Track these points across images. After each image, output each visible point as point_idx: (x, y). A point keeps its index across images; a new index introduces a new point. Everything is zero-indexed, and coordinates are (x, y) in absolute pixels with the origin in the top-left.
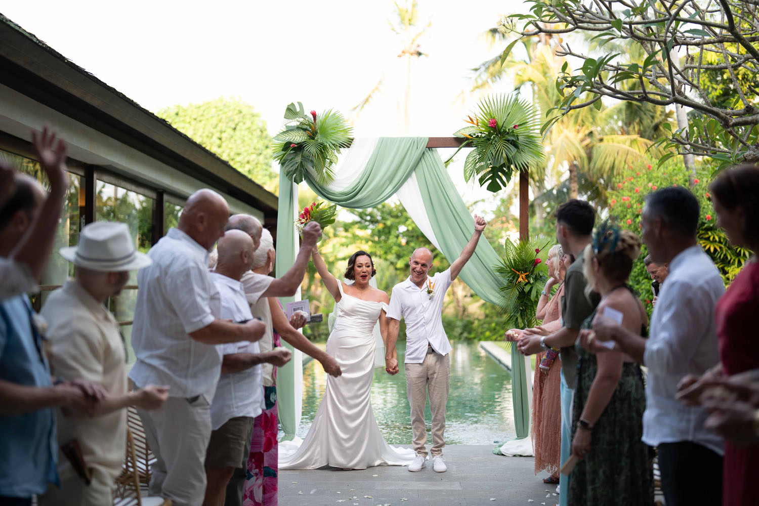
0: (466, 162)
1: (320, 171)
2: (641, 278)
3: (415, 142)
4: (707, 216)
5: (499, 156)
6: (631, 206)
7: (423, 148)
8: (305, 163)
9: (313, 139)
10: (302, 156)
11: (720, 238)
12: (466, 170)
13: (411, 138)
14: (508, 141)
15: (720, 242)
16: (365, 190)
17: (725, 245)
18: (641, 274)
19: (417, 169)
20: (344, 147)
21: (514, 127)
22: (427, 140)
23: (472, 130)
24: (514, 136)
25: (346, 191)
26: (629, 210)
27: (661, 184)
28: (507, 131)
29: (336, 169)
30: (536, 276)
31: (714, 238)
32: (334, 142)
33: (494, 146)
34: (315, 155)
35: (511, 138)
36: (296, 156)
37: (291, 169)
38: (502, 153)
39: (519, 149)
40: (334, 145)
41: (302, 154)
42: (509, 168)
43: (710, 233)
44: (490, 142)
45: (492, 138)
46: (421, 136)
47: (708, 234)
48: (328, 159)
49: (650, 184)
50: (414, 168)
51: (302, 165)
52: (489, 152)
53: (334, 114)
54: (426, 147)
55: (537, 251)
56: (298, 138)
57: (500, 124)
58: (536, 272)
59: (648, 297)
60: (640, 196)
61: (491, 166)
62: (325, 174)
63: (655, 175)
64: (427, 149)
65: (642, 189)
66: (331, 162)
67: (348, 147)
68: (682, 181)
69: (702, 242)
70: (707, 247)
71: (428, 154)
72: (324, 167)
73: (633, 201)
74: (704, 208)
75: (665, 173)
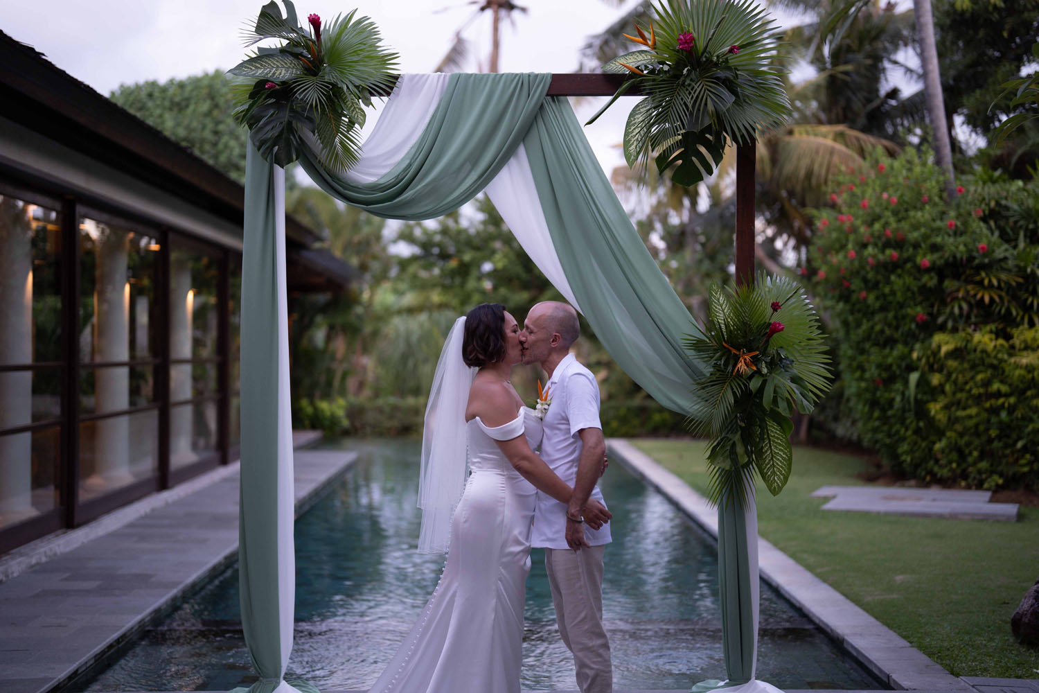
0: (628, 124)
1: (328, 143)
2: (867, 345)
3: (524, 82)
4: (980, 245)
5: (699, 110)
6: (854, 230)
7: (540, 96)
8: (299, 125)
9: (315, 74)
10: (292, 110)
11: (999, 281)
12: (630, 140)
13: (517, 75)
14: (718, 78)
15: (999, 288)
16: (420, 182)
17: (1007, 293)
18: (867, 337)
19: (527, 140)
20: (381, 95)
21: (731, 51)
22: (549, 80)
23: (640, 58)
24: (729, 68)
25: (382, 181)
26: (852, 237)
27: (902, 196)
28: (715, 59)
29: (362, 135)
30: (773, 358)
31: (990, 281)
32: (358, 82)
33: (690, 89)
34: (316, 105)
35: (722, 74)
36: (278, 109)
37: (269, 135)
38: (706, 104)
39: (739, 98)
40: (357, 87)
41: (292, 105)
42: (718, 136)
43: (983, 274)
44: (680, 80)
45: (685, 72)
46: (537, 72)
47: (979, 274)
48: (345, 116)
49: (885, 195)
50: (523, 135)
51: (290, 128)
52: (678, 102)
53: (359, 22)
54: (547, 95)
56: (283, 72)
57: (701, 45)
58: (772, 350)
59: (880, 375)
60: (869, 214)
61: (684, 131)
62: (339, 147)
63: (892, 180)
64: (549, 97)
65: (872, 203)
66: (351, 124)
67: (388, 94)
68: (936, 191)
69: (970, 287)
70: (979, 296)
71: (551, 109)
72: (338, 131)
73: (858, 222)
74: (974, 232)
75: (907, 178)
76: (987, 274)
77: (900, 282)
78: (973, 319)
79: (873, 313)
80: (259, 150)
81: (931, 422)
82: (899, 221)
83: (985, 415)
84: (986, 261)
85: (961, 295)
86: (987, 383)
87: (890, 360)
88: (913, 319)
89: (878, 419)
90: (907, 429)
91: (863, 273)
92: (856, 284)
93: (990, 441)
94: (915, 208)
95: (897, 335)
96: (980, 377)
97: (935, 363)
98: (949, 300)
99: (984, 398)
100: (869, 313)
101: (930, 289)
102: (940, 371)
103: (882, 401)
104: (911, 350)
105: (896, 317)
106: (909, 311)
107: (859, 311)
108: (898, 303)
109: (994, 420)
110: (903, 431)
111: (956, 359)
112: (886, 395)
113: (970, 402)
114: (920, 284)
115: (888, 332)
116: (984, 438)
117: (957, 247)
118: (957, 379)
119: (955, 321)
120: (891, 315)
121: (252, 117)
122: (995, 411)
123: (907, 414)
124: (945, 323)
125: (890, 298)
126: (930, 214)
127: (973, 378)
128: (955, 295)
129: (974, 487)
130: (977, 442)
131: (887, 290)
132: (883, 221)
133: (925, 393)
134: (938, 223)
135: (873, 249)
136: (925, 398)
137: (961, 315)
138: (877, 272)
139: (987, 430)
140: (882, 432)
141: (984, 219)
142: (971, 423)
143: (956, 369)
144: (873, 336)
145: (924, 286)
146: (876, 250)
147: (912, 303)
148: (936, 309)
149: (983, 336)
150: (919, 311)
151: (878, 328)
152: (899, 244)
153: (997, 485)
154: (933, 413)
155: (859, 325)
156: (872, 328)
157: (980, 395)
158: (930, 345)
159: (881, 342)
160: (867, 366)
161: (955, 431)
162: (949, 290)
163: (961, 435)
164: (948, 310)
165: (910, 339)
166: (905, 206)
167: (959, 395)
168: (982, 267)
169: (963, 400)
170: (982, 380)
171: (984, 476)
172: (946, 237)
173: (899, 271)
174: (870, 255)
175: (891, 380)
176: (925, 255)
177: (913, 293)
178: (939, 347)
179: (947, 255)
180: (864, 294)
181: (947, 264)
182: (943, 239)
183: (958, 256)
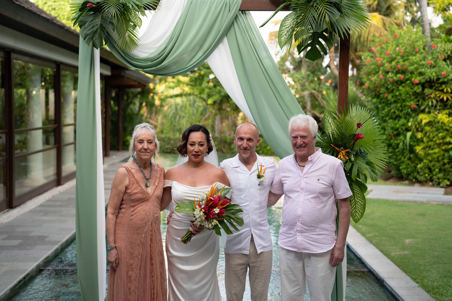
0: (281, 26)
1: (121, 35)
2: (387, 118)
3: (227, 4)
4: (443, 73)
6: (382, 65)
7: (236, 10)
10: (102, 18)
14: (331, 3)
15: (451, 93)
18: (387, 115)
19: (229, 34)
20: (150, 9)
22: (240, 2)
25: (151, 57)
26: (381, 68)
27: (406, 48)
29: (140, 32)
30: (357, 152)
31: (447, 90)
32: (138, 3)
34: (115, 17)
36: (95, 17)
39: (342, 13)
40: (137, 6)
41: (102, 15)
42: (331, 34)
43: (444, 86)
44: (311, 4)
47: (442, 86)
48: (132, 22)
49: (398, 49)
50: (226, 33)
51: (102, 27)
52: (310, 16)
54: (239, 10)
55: (359, 125)
59: (392, 132)
60: (390, 58)
61: (312, 31)
62: (127, 38)
63: (401, 41)
64: (240, 12)
65: (391, 52)
66: (135, 26)
67: (155, 9)
68: (422, 46)
69: (437, 93)
70: (441, 97)
71: (241, 18)
72: (127, 30)
73: (385, 61)
74: (440, 67)
75: (409, 40)
76: (446, 87)
77: (404, 90)
78: (438, 108)
79: (391, 104)
80: (84, 39)
81: (416, 155)
82: (404, 61)
83: (442, 152)
84: (446, 80)
85: (432, 96)
86: (444, 138)
87: (398, 126)
88: (410, 107)
89: (391, 152)
90: (405, 158)
91: (386, 85)
92: (383, 90)
93: (444, 164)
94: (412, 55)
95: (401, 115)
96: (440, 135)
97: (419, 128)
98: (427, 98)
99: (442, 145)
100: (388, 104)
101: (418, 93)
102: (422, 131)
103: (393, 145)
104: (408, 121)
105: (401, 106)
106: (408, 103)
107: (383, 103)
108: (403, 99)
109: (446, 155)
110: (403, 159)
111: (429, 126)
112: (396, 142)
113: (435, 146)
114: (413, 91)
115: (397, 113)
116: (441, 163)
117: (432, 74)
118: (429, 135)
119: (429, 108)
120: (399, 105)
121: (81, 21)
122: (447, 151)
123: (405, 151)
124: (425, 109)
125: (399, 97)
126: (419, 58)
127: (437, 135)
128: (430, 96)
129: (435, 186)
130: (438, 164)
131: (397, 93)
132: (396, 61)
133: (414, 142)
134: (423, 62)
135: (391, 74)
136: (414, 144)
137: (432, 106)
138: (393, 85)
139: (443, 159)
140: (393, 159)
141: (445, 60)
142: (435, 156)
143: (429, 130)
144: (390, 114)
145: (415, 92)
146: (393, 75)
147: (409, 100)
148: (420, 103)
149: (443, 116)
150: (412, 104)
151: (392, 111)
152: (404, 72)
153: (447, 185)
154: (417, 151)
155: (383, 109)
156: (390, 110)
157: (440, 143)
158: (417, 119)
159: (394, 117)
160: (387, 128)
161: (428, 159)
162: (427, 94)
163: (431, 161)
164: (426, 103)
165: (408, 116)
166: (407, 54)
167: (430, 143)
168: (444, 83)
169: (432, 145)
170: (441, 136)
171: (441, 181)
172: (426, 69)
173: (404, 84)
174: (390, 77)
175: (398, 135)
176: (416, 77)
177: (410, 95)
178: (421, 121)
179: (427, 77)
180: (386, 95)
181: (426, 81)
182: (425, 70)
183: (432, 78)
